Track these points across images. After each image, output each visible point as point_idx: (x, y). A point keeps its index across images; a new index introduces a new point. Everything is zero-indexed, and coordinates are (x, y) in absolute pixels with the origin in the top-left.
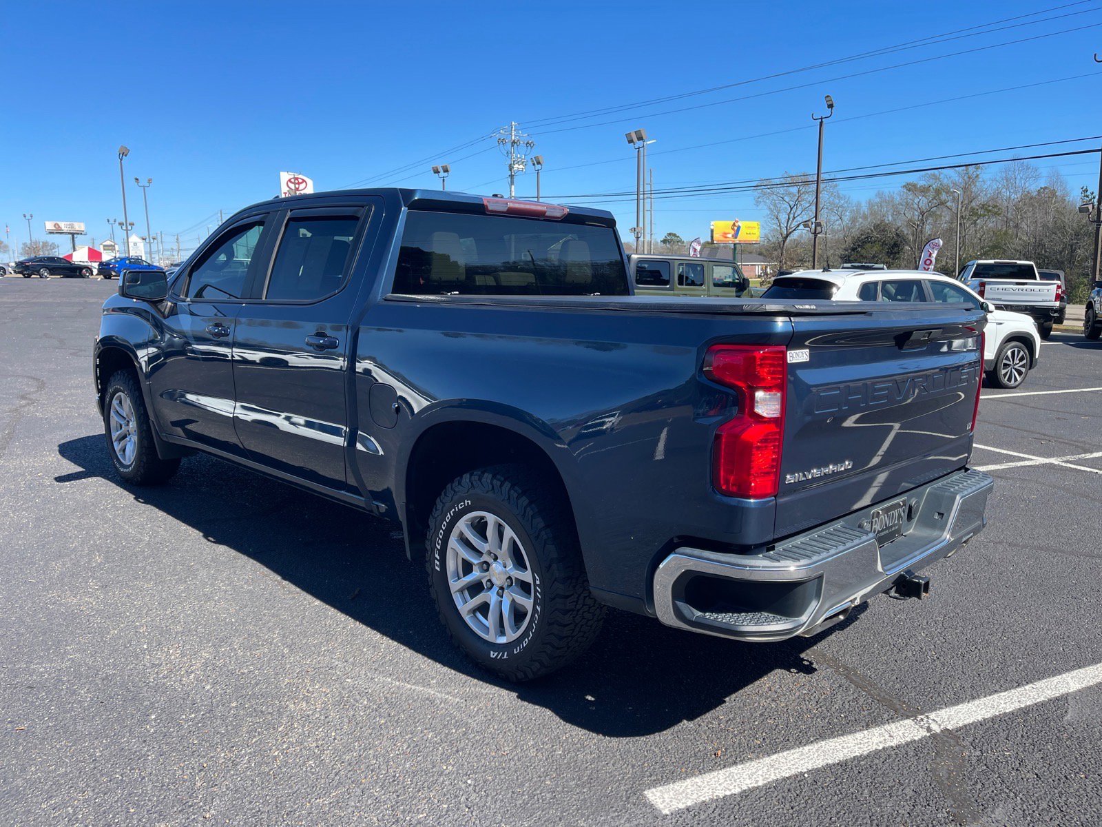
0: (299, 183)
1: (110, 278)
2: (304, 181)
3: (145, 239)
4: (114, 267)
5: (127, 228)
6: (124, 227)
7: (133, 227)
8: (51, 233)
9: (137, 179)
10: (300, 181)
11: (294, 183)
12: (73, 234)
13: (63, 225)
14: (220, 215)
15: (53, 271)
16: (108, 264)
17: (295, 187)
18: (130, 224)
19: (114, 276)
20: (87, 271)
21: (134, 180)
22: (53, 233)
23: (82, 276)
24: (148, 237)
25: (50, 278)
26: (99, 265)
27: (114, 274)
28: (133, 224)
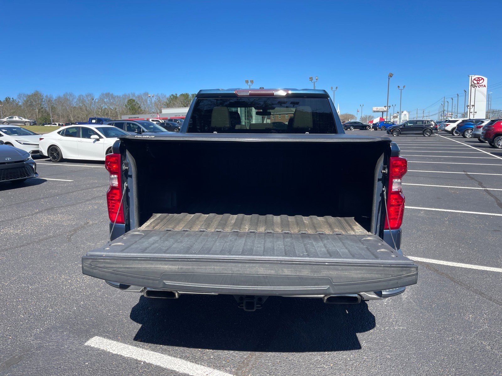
0: (479, 80)
1: (377, 130)
2: (482, 79)
3: (398, 113)
4: (378, 125)
5: (387, 108)
7: (390, 108)
8: (374, 112)
9: (399, 87)
10: (480, 79)
11: (477, 80)
12: (384, 113)
14: (443, 99)
15: (355, 127)
16: (376, 124)
17: (477, 82)
18: (389, 107)
19: (378, 129)
20: (368, 127)
21: (397, 87)
22: (375, 112)
23: (366, 129)
24: (400, 112)
25: (353, 130)
26: (373, 125)
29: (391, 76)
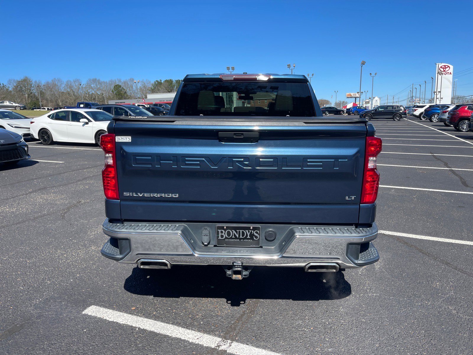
1: (350, 115)
4: (352, 110)
5: (360, 94)
6: (359, 94)
8: (348, 98)
9: (371, 74)
11: (443, 68)
12: (356, 98)
13: (352, 94)
14: (412, 86)
15: (330, 112)
16: (349, 109)
17: (444, 70)
20: (342, 112)
23: (340, 114)
24: (371, 98)
25: (328, 115)
26: (346, 110)
27: (351, 113)
28: (363, 93)
29: (363, 63)
